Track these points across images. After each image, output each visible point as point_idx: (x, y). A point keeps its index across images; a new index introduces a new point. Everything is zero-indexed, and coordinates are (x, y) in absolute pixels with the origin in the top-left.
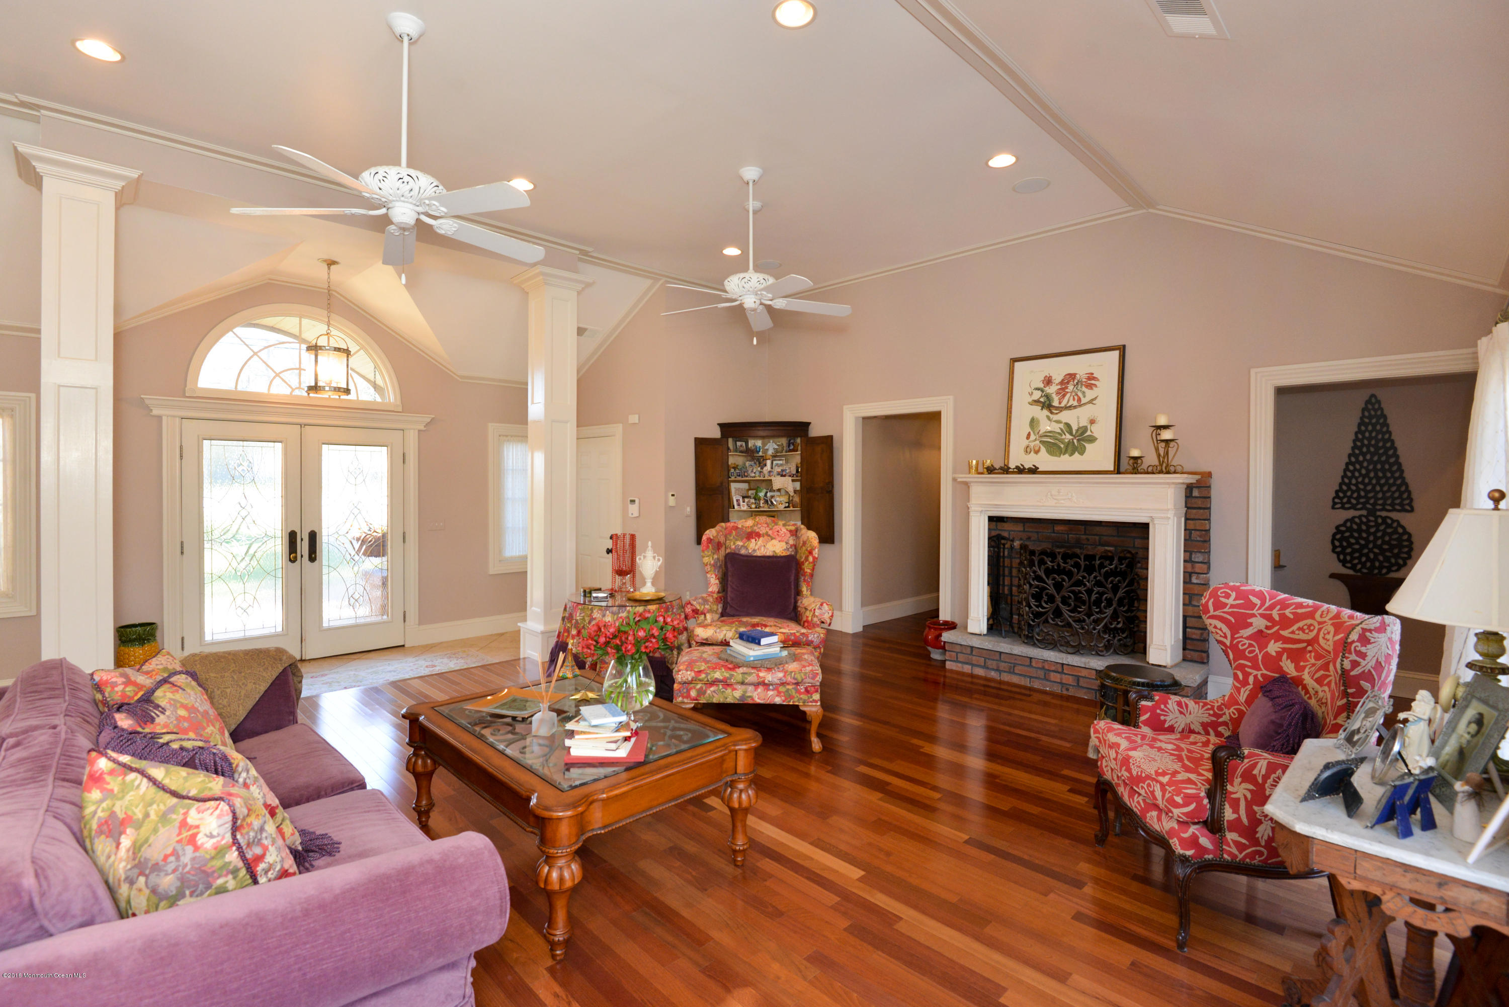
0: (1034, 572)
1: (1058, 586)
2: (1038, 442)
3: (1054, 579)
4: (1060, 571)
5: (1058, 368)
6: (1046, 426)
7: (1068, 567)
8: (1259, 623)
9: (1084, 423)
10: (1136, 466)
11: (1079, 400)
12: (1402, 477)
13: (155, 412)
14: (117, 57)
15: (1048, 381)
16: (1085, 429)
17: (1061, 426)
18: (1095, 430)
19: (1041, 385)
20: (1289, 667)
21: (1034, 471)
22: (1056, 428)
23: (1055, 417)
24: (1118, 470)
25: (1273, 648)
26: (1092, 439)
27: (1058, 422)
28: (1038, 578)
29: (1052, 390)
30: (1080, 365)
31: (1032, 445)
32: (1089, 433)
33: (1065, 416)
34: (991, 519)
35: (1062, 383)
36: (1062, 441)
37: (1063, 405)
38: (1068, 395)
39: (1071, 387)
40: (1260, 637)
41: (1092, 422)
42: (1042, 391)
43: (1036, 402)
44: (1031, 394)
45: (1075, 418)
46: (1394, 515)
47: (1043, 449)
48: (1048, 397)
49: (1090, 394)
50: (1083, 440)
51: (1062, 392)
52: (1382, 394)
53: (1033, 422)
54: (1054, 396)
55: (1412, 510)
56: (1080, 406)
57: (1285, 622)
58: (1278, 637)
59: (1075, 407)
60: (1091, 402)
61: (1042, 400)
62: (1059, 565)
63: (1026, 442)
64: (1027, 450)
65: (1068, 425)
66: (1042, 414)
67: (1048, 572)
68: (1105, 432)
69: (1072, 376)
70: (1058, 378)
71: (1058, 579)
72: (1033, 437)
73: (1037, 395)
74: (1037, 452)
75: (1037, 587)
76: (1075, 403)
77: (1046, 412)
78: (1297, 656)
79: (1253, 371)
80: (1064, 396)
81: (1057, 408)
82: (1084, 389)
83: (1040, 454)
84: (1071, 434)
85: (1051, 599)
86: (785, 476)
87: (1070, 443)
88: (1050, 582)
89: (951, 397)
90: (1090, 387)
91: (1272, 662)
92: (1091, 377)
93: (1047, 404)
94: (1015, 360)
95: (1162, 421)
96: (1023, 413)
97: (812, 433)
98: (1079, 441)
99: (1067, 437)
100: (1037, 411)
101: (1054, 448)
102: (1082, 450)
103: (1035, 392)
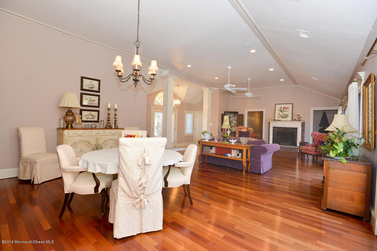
1: (284, 136)
2: (280, 116)
4: (284, 134)
5: (283, 106)
7: (286, 134)
8: (317, 136)
10: (295, 120)
12: (328, 122)
13: (151, 107)
14: (191, 66)
15: (281, 108)
18: (288, 115)
20: (321, 140)
21: (280, 120)
22: (282, 114)
24: (292, 120)
25: (319, 138)
26: (288, 116)
29: (282, 109)
30: (286, 106)
33: (284, 113)
34: (273, 127)
37: (284, 111)
39: (285, 109)
40: (318, 137)
41: (288, 114)
43: (279, 111)
45: (286, 113)
48: (281, 110)
49: (288, 110)
51: (284, 109)
52: (325, 111)
53: (279, 113)
56: (286, 111)
57: (320, 135)
58: (319, 137)
60: (288, 111)
64: (278, 117)
65: (284, 114)
66: (280, 112)
67: (283, 135)
68: (290, 115)
69: (285, 107)
70: (283, 107)
74: (280, 118)
78: (321, 138)
79: (311, 108)
85: (283, 138)
86: (235, 120)
89: (265, 109)
90: (288, 109)
91: (319, 139)
92: (288, 108)
93: (281, 111)
94: (276, 104)
95: (299, 114)
96: (277, 112)
97: (239, 113)
98: (286, 116)
99: (284, 116)
100: (279, 112)
101: (282, 117)
102: (287, 118)
103: (279, 109)
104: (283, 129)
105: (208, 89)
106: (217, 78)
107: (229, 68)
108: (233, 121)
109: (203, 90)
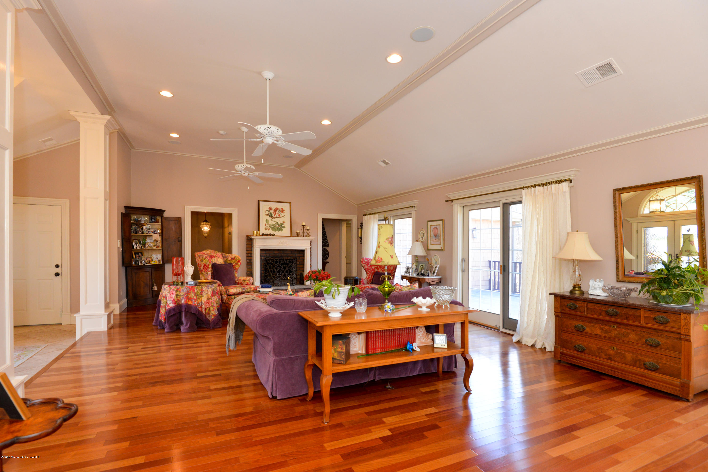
0: (278, 265)
1: (285, 268)
2: (269, 227)
3: (283, 266)
4: (285, 264)
5: (274, 206)
6: (270, 222)
7: (287, 262)
9: (282, 222)
10: (298, 235)
11: (280, 216)
12: (327, 240)
15: (270, 209)
16: (282, 224)
17: (275, 222)
18: (285, 225)
19: (269, 210)
20: (376, 270)
21: (274, 235)
22: (274, 223)
23: (273, 220)
24: (291, 236)
25: (373, 267)
26: (284, 227)
27: (274, 221)
28: (279, 266)
29: (272, 211)
30: (280, 206)
31: (267, 227)
32: (283, 225)
33: (276, 220)
34: (262, 250)
35: (274, 210)
36: (276, 227)
37: (275, 216)
38: (277, 214)
39: (277, 212)
41: (284, 222)
42: (269, 211)
43: (267, 215)
45: (279, 221)
46: (326, 248)
47: (270, 229)
48: (271, 213)
49: (283, 214)
50: (282, 227)
51: (275, 213)
53: (267, 221)
54: (272, 213)
55: (329, 247)
56: (280, 217)
59: (279, 218)
60: (283, 216)
61: (269, 214)
62: (285, 262)
63: (265, 227)
64: (266, 229)
65: (277, 223)
66: (269, 218)
67: (282, 264)
68: (287, 225)
69: (277, 209)
70: (273, 208)
71: (285, 266)
72: (267, 225)
73: (267, 213)
74: (269, 230)
75: (279, 269)
76: (279, 216)
77: (270, 218)
79: (319, 214)
80: (275, 214)
81: (274, 217)
82: (281, 213)
83: (270, 230)
84: (278, 225)
85: (283, 272)
86: (156, 233)
87: (278, 228)
88: (282, 267)
89: (237, 209)
90: (283, 212)
91: (373, 270)
92: (283, 210)
93: (271, 216)
94: (259, 201)
95: (304, 224)
96: (263, 218)
97: (166, 215)
98: (281, 227)
99: (277, 226)
100: (267, 217)
101: (274, 229)
102: (282, 230)
103: (267, 212)
104: (275, 252)
105: (105, 122)
106: (166, 94)
107: (268, 75)
108: (153, 234)
109: (79, 119)
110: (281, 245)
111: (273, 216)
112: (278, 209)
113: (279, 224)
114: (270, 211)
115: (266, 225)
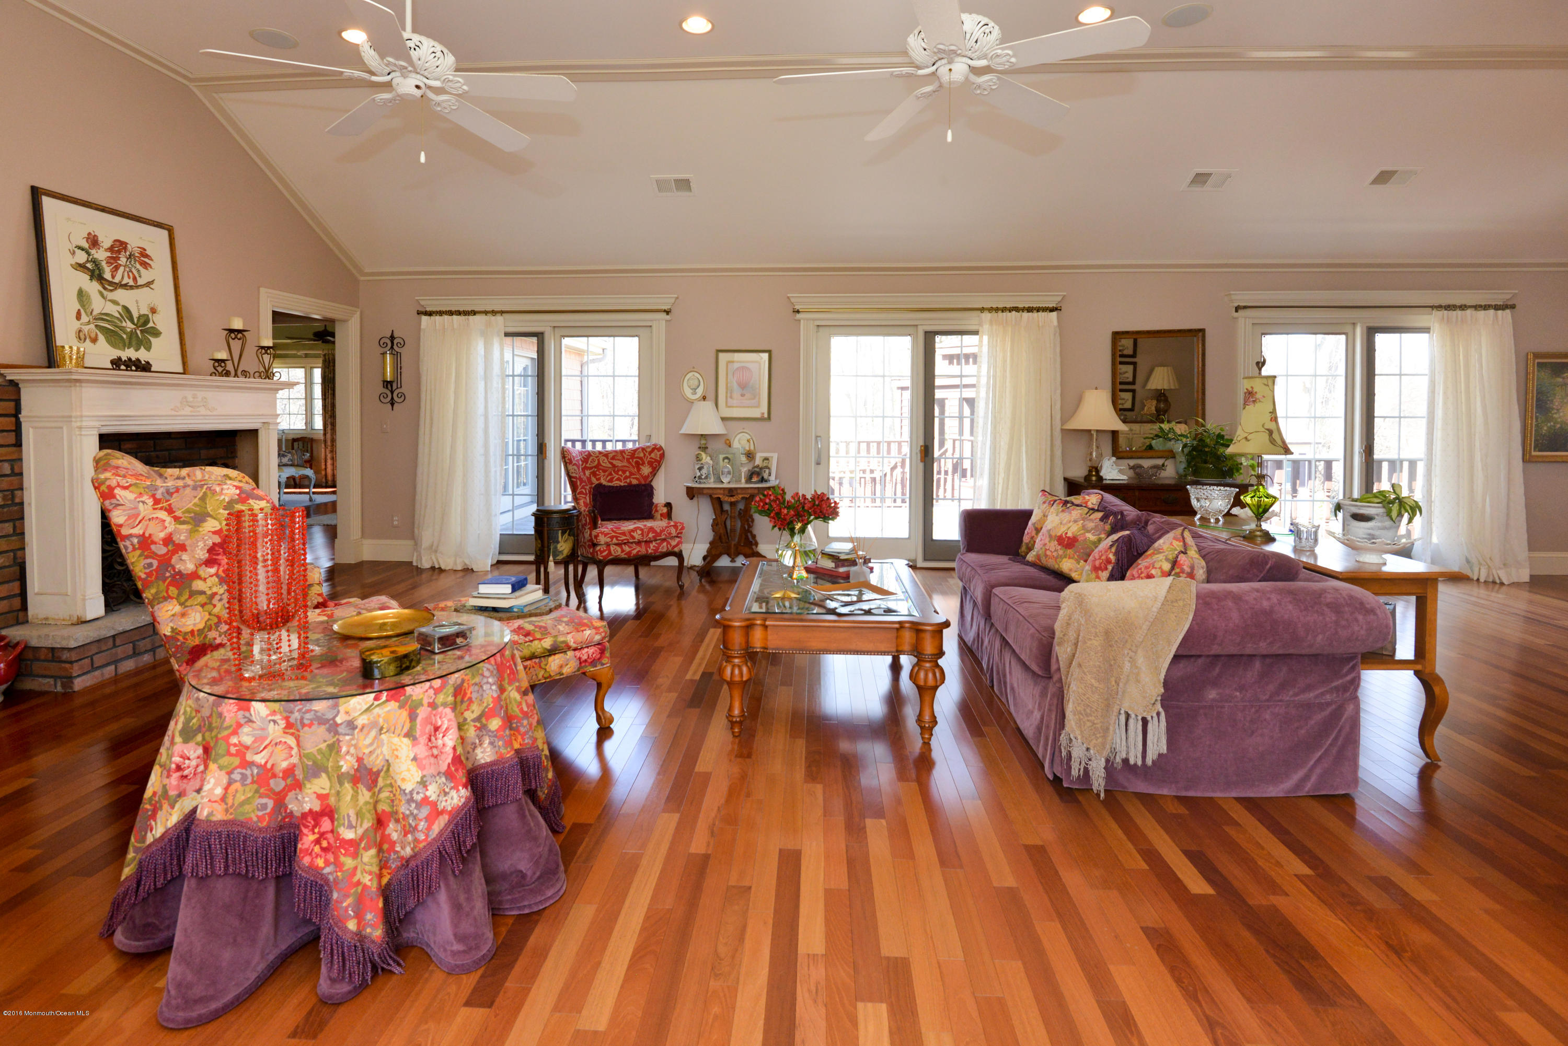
2: (92, 326)
5: (104, 228)
6: (98, 305)
9: (145, 311)
10: (214, 368)
11: (135, 279)
15: (94, 242)
16: (146, 319)
17: (120, 309)
18: (157, 320)
19: (86, 245)
22: (113, 310)
23: (110, 295)
26: (156, 333)
27: (115, 302)
29: (101, 255)
30: (130, 234)
31: (86, 329)
32: (151, 324)
33: (121, 295)
35: (111, 249)
36: (123, 329)
37: (117, 280)
38: (122, 269)
39: (123, 260)
41: (153, 311)
42: (88, 254)
43: (81, 267)
44: (73, 253)
45: (138, 302)
47: (101, 338)
48: (95, 261)
49: (145, 276)
50: (147, 330)
51: (113, 261)
53: (82, 295)
54: (104, 264)
56: (138, 287)
59: (131, 287)
60: (149, 284)
61: (89, 265)
63: (77, 325)
64: (80, 336)
65: (126, 309)
66: (92, 286)
68: (167, 324)
69: (121, 245)
70: (105, 242)
72: (84, 318)
73: (81, 257)
74: (94, 340)
76: (131, 283)
77: (96, 285)
79: (262, 290)
80: (117, 268)
81: (111, 283)
82: (137, 266)
83: (98, 343)
84: (132, 321)
87: (132, 334)
90: (146, 265)
92: (144, 254)
93: (96, 274)
94: (38, 191)
95: (237, 324)
96: (65, 279)
98: (143, 331)
99: (129, 326)
100: (83, 280)
101: (114, 337)
102: (148, 344)
103: (78, 252)
110: (187, 411)
111: (107, 276)
112: (125, 249)
113: (135, 315)
114: (93, 252)
115: (78, 316)
